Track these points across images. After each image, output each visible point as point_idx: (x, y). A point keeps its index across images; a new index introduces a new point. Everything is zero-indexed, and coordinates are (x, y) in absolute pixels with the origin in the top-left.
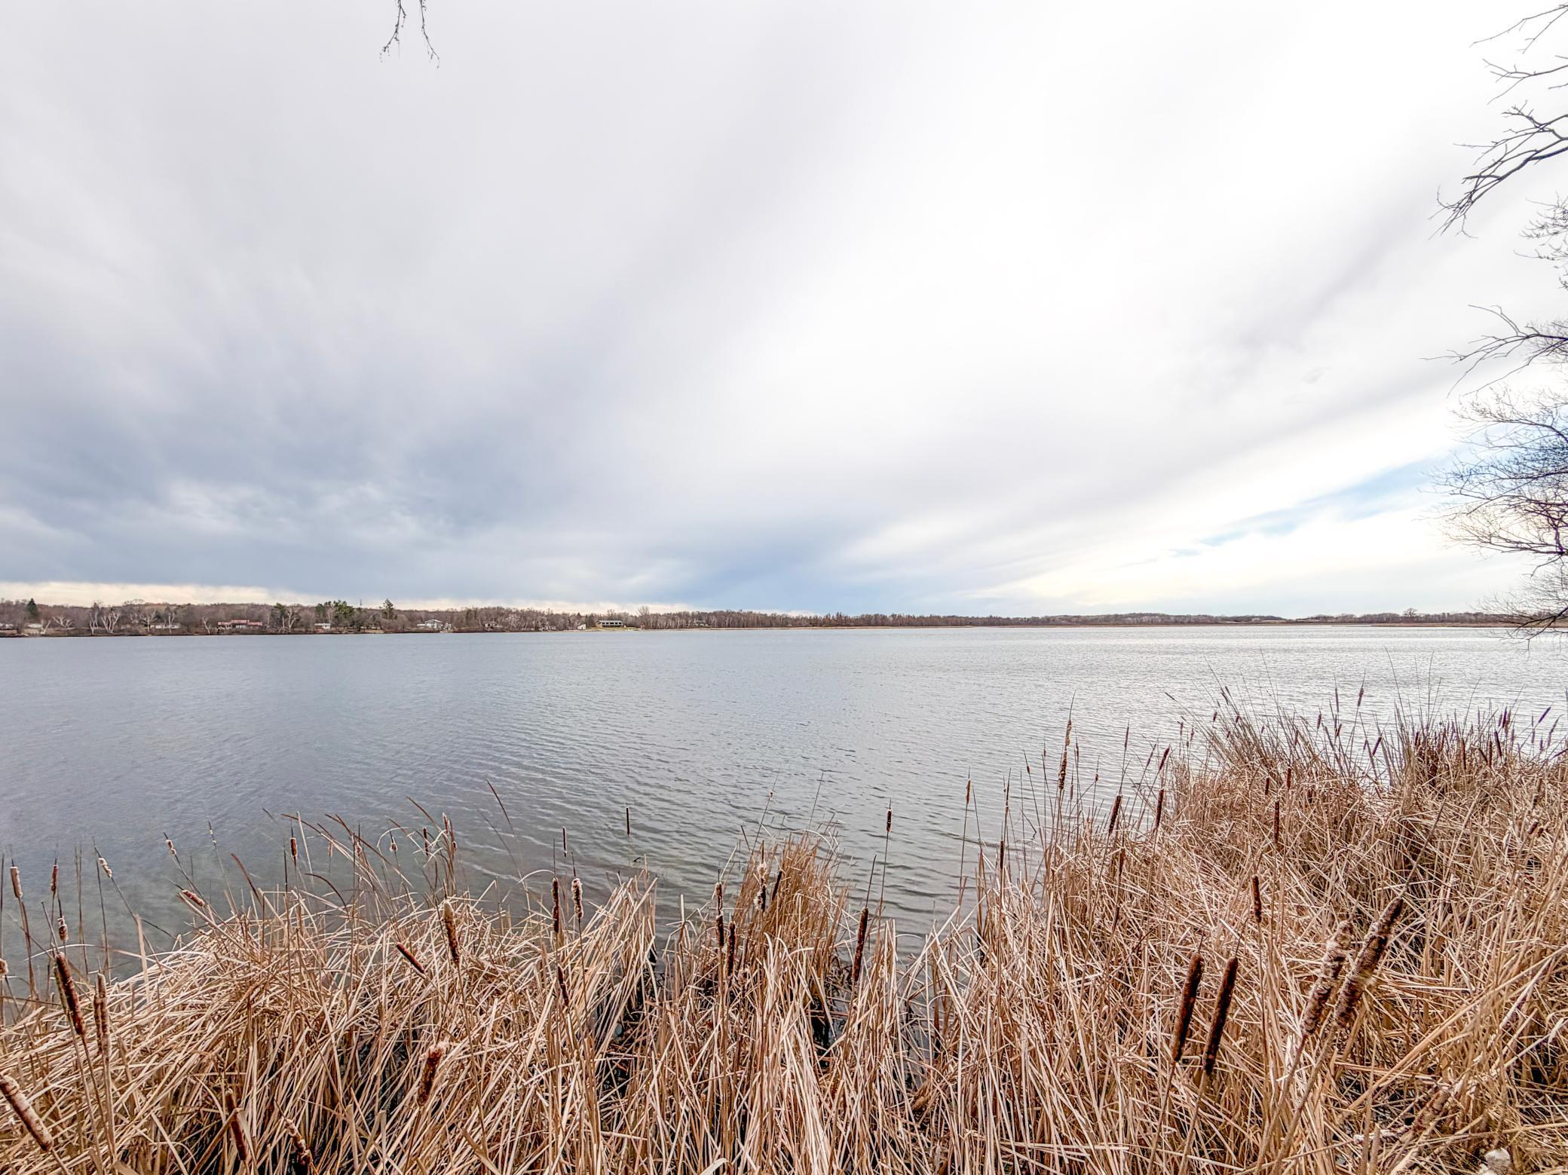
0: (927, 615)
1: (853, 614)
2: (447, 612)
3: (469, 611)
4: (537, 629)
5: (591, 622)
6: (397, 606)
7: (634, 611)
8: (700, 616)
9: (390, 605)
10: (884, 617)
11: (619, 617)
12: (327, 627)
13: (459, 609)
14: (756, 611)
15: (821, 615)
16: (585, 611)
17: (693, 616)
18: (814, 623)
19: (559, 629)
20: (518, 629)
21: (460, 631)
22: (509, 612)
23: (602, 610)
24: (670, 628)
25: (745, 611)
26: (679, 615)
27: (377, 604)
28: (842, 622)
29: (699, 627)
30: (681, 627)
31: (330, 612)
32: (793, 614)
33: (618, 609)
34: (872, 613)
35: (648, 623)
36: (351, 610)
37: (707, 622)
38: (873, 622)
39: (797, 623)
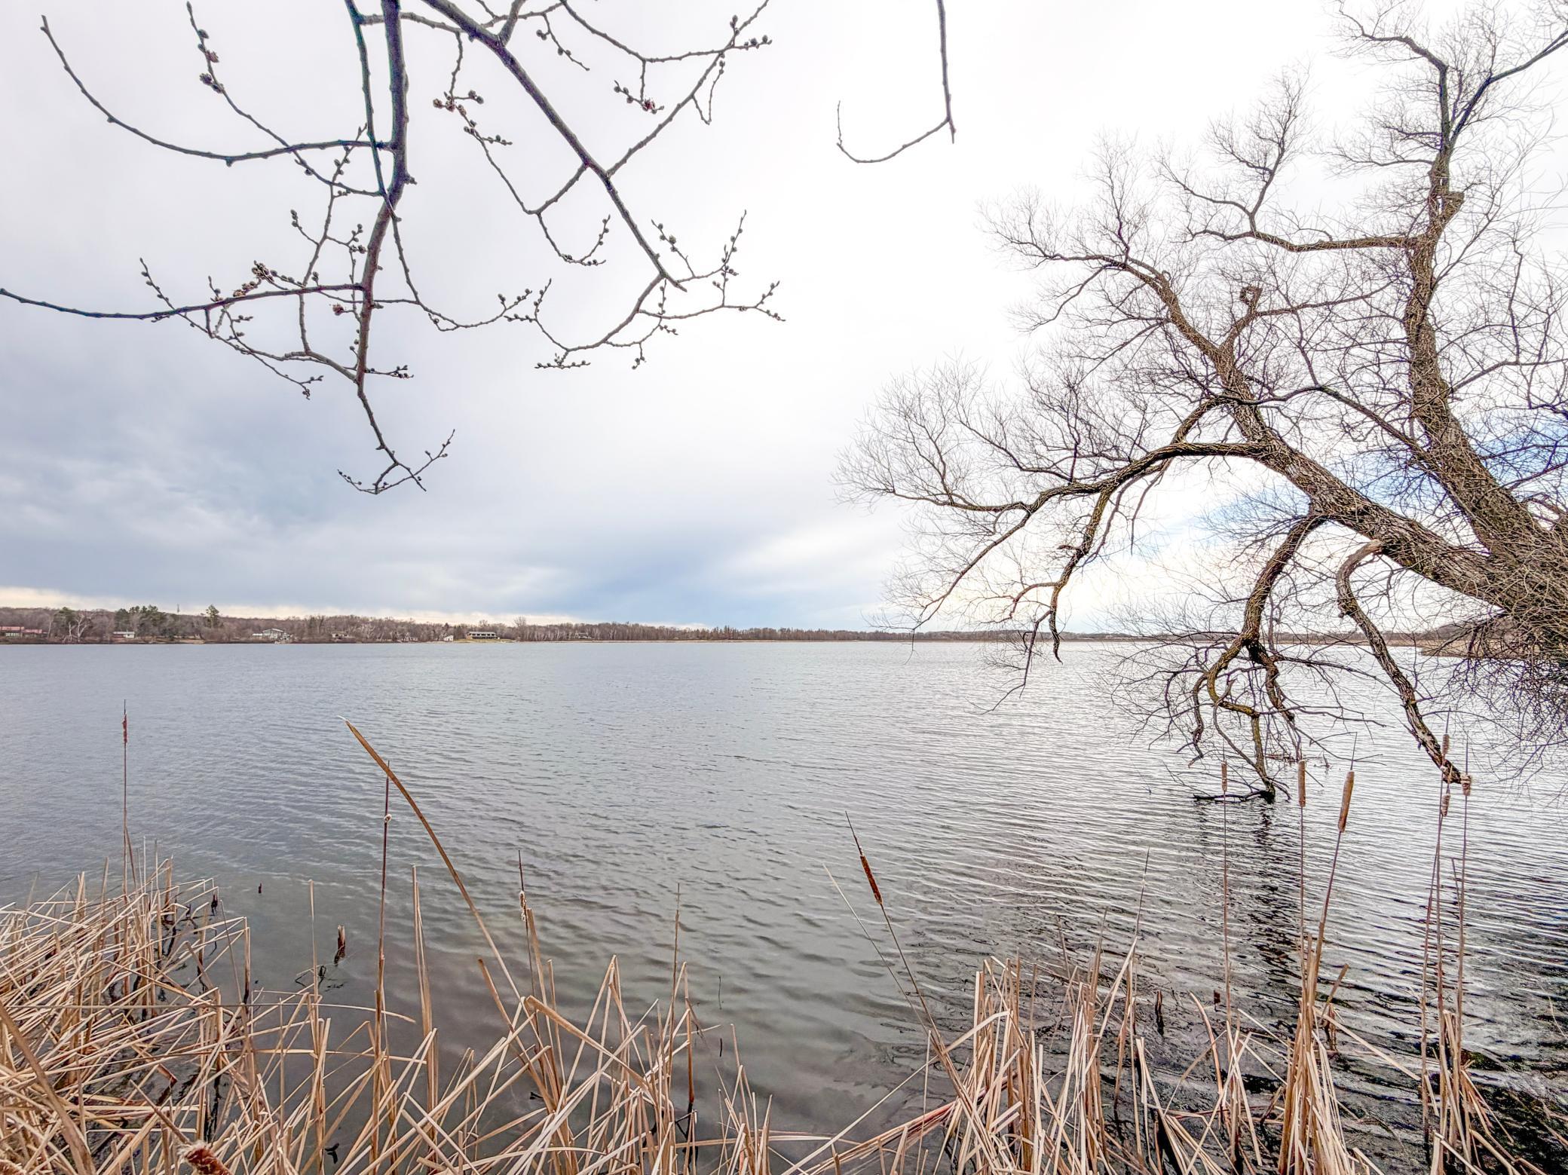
0: (815, 629)
1: (742, 627)
2: (288, 620)
3: (313, 619)
4: (395, 640)
5: (460, 633)
6: (224, 612)
7: (509, 621)
8: (582, 629)
9: (214, 611)
10: (772, 631)
11: (494, 628)
12: (130, 635)
13: (302, 618)
14: (643, 624)
15: (710, 629)
16: (455, 621)
17: (577, 628)
18: (702, 636)
19: (421, 640)
20: (373, 640)
21: (300, 642)
22: (365, 621)
23: (473, 620)
24: (548, 640)
25: (632, 623)
26: (561, 627)
27: (198, 610)
28: (730, 636)
29: (582, 639)
30: (561, 639)
31: (136, 618)
32: (682, 628)
33: (492, 621)
34: (761, 627)
35: (524, 634)
36: (163, 617)
37: (591, 634)
38: (761, 636)
39: (684, 636)
